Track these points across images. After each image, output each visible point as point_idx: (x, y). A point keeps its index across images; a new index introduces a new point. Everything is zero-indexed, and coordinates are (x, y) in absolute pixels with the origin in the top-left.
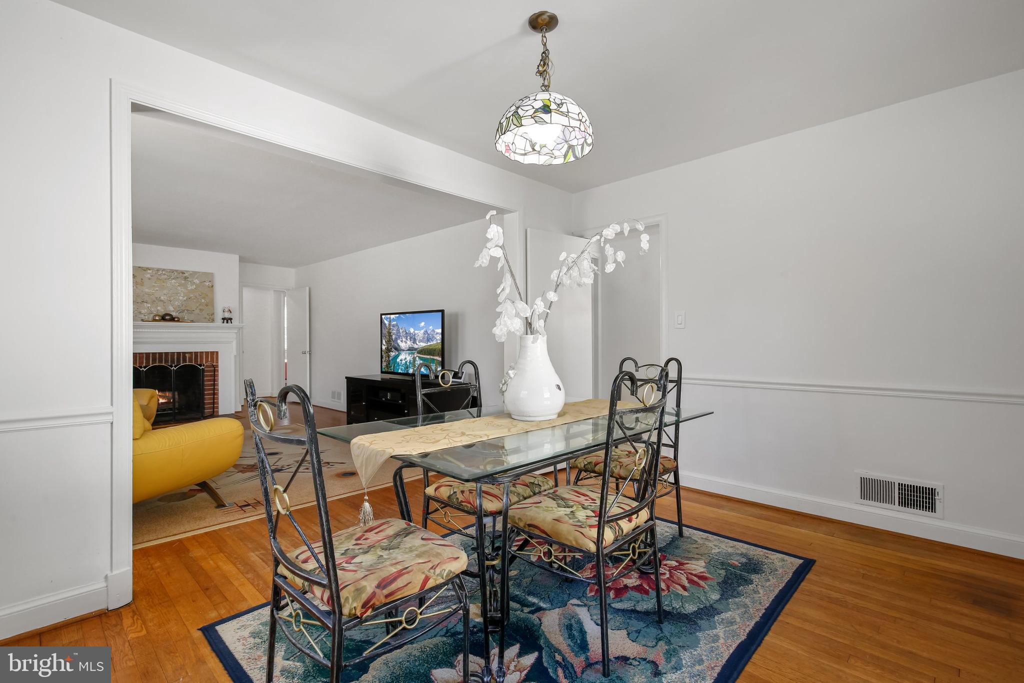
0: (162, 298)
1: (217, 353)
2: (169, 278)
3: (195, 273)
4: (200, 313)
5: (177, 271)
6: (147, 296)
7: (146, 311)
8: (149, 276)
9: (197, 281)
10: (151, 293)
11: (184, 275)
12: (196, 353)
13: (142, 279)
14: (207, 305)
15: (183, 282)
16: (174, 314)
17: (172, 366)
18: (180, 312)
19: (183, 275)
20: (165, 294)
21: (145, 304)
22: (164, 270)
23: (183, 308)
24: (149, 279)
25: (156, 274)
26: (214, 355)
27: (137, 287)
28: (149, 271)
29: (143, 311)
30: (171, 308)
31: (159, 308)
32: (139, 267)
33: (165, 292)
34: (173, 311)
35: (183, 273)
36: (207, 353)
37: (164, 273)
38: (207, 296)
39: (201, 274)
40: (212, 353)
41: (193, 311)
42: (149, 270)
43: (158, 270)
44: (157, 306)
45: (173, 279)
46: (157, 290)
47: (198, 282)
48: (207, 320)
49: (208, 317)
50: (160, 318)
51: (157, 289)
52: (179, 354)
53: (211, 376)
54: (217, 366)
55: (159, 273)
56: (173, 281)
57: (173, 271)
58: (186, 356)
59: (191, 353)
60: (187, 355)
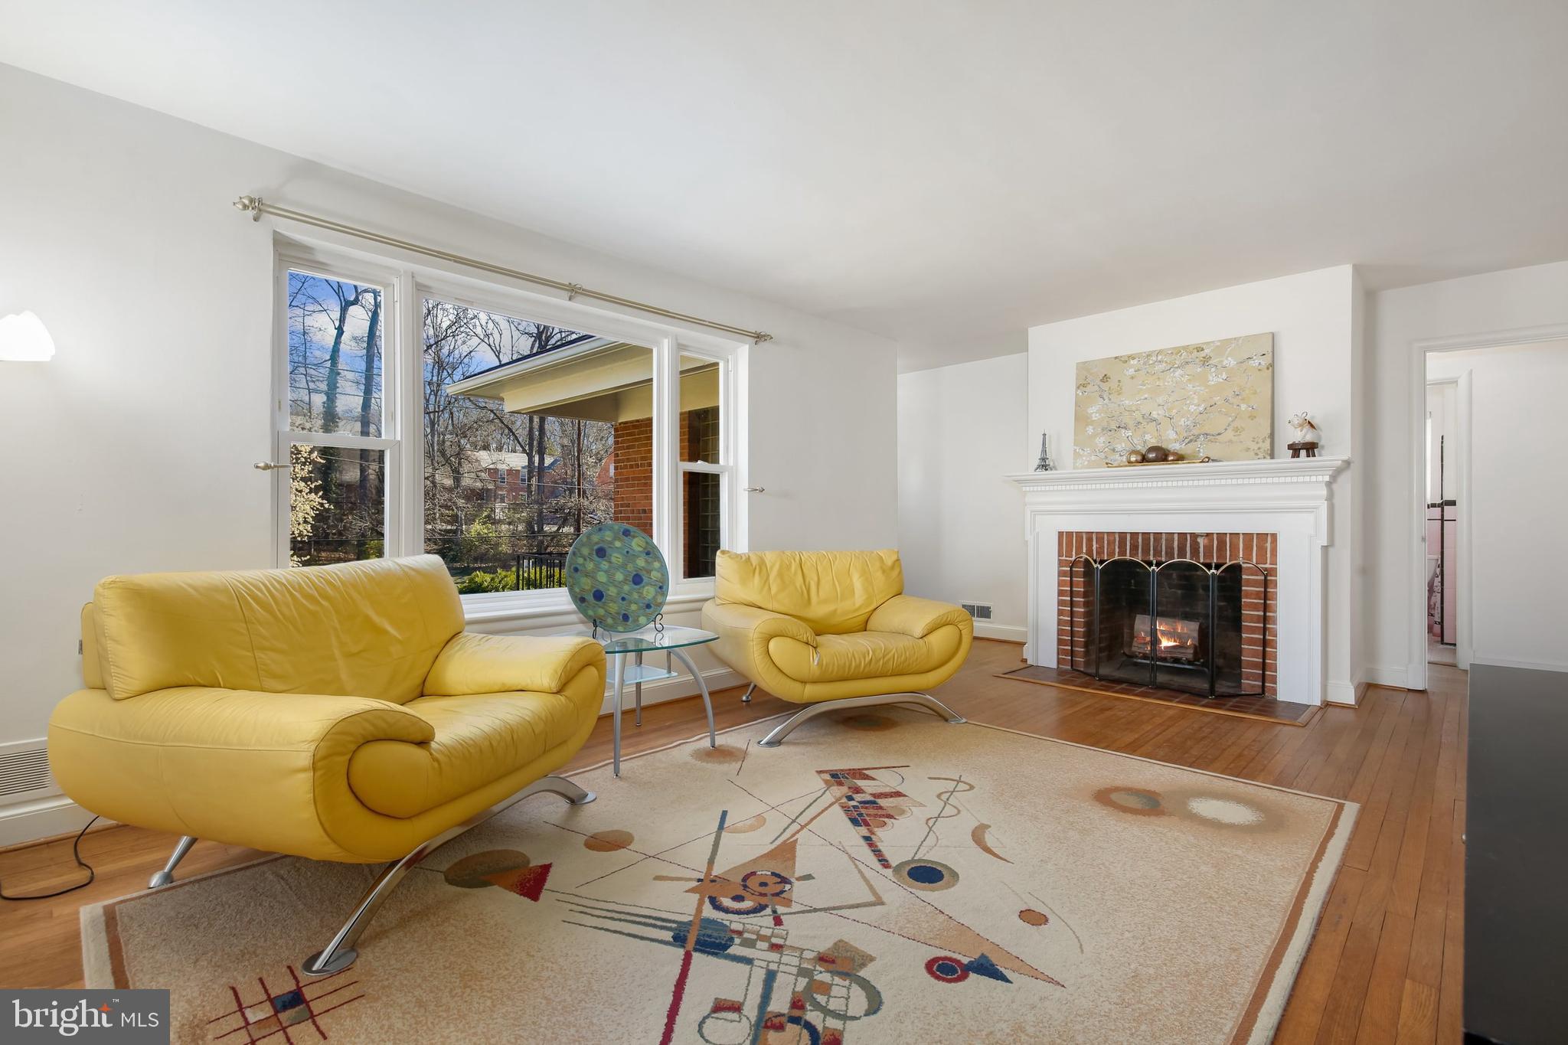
0: (1154, 415)
1: (1274, 536)
2: (1172, 368)
3: (1227, 342)
4: (1235, 439)
5: (1185, 348)
6: (1127, 414)
7: (1123, 445)
8: (1131, 371)
9: (1231, 362)
10: (1134, 408)
11: (1202, 354)
12: (1221, 537)
13: (1119, 381)
14: (1252, 417)
15: (1199, 370)
16: (1174, 447)
17: (1150, 564)
18: (1191, 441)
19: (1200, 356)
20: (1159, 405)
21: (1123, 431)
22: (1160, 352)
23: (1196, 432)
24: (1132, 378)
25: (1145, 364)
26: (1265, 542)
27: (1110, 400)
28: (1132, 362)
29: (1119, 447)
30: (1172, 435)
31: (1148, 437)
32: (1116, 358)
33: (1160, 400)
34: (1176, 441)
35: (1200, 349)
36: (1248, 537)
37: (1160, 358)
38: (1255, 393)
39: (1240, 341)
40: (1262, 537)
41: (1219, 434)
42: (1134, 359)
43: (1149, 355)
44: (1144, 433)
45: (1179, 367)
46: (1146, 399)
47: (1233, 363)
48: (1252, 453)
49: (1254, 446)
50: (1139, 458)
51: (1146, 396)
52: (1182, 536)
53: (1257, 595)
54: (1272, 572)
55: (1151, 362)
56: (1179, 372)
57: (1177, 351)
58: (1199, 543)
59: (1208, 535)
60: (1200, 540)
